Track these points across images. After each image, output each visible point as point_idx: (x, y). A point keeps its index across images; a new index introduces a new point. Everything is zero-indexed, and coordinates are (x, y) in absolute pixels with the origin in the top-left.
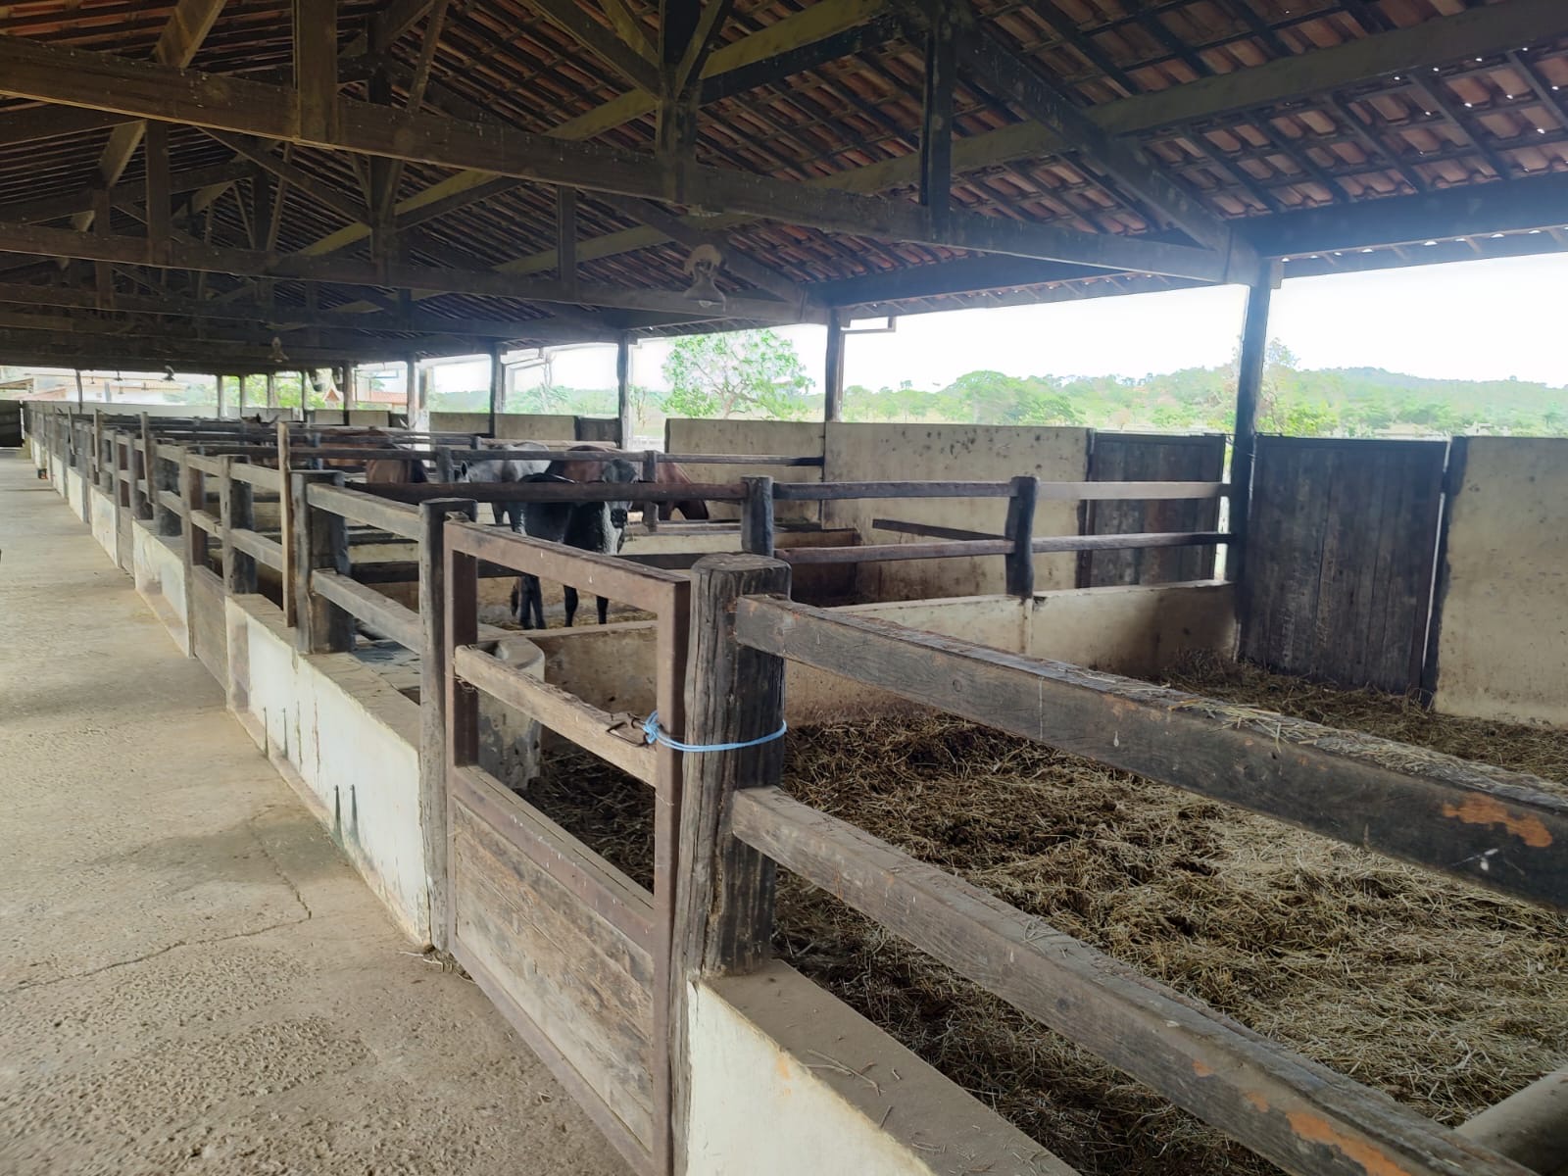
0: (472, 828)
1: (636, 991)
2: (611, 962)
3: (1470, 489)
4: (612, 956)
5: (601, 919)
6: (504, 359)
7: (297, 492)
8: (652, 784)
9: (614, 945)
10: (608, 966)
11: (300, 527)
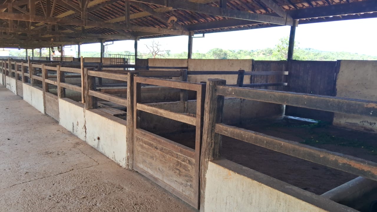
0: (142, 141)
1: (190, 167)
2: (183, 163)
3: (341, 72)
4: (183, 161)
5: (180, 154)
6: (104, 44)
7: (85, 72)
8: (195, 125)
9: (184, 159)
10: (182, 164)
11: (86, 81)
